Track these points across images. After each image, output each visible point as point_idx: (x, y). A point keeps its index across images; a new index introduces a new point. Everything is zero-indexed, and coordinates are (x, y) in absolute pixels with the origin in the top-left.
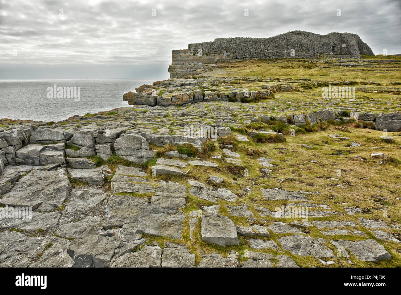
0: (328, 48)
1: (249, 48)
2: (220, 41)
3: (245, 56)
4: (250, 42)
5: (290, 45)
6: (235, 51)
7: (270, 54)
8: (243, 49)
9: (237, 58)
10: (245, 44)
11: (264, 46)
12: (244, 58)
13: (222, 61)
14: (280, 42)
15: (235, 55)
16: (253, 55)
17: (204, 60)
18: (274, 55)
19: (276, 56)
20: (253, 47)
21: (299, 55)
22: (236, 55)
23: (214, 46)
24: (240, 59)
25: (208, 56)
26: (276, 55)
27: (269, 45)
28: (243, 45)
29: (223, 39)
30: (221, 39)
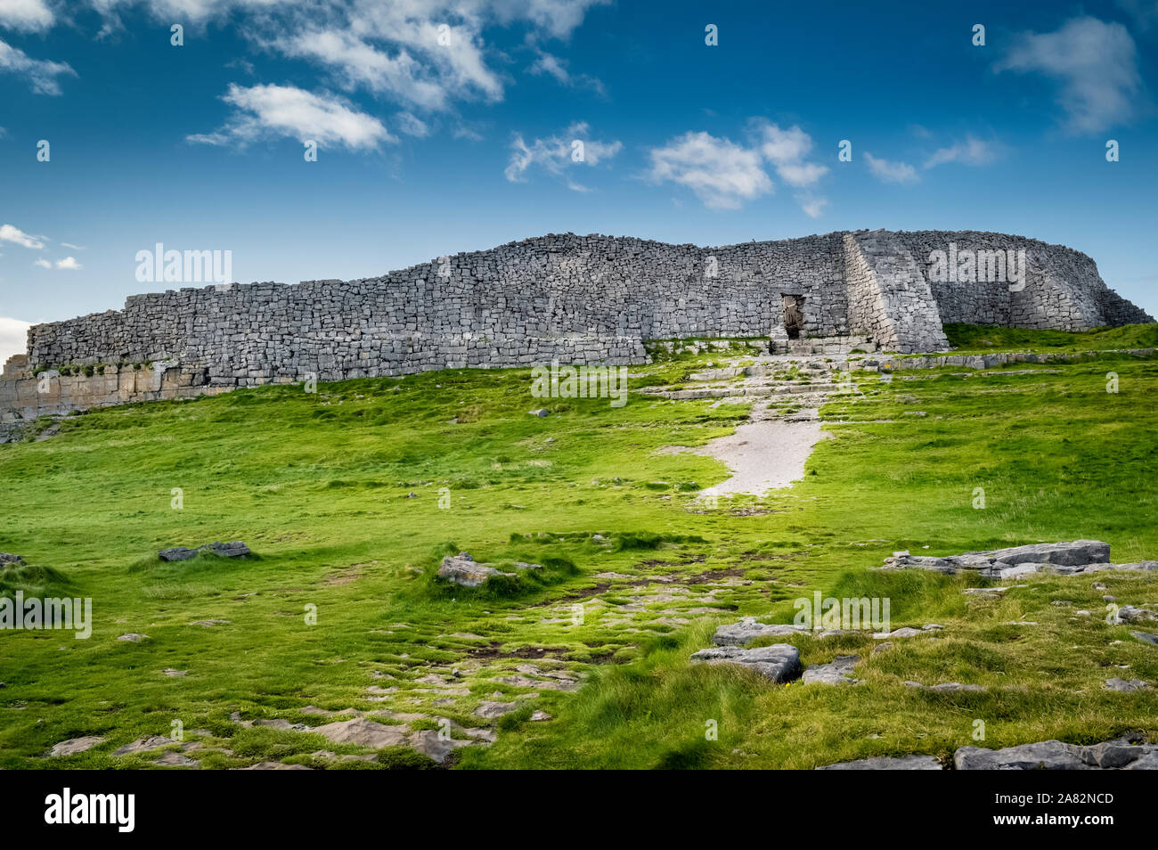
0: (750, 307)
1: (263, 330)
2: (143, 306)
3: (241, 372)
4: (268, 303)
5: (495, 303)
6: (201, 348)
7: (365, 355)
8: (235, 338)
9: (207, 381)
10: (246, 316)
11: (338, 319)
12: (238, 378)
13: (146, 397)
14: (437, 294)
15: (199, 368)
16: (278, 363)
17: (76, 398)
18: (385, 360)
19: (401, 361)
20: (284, 325)
21: (538, 352)
22: (207, 370)
23: (119, 328)
24: (222, 385)
25: (90, 379)
26: (399, 357)
27: (367, 312)
28: (238, 318)
29: (157, 297)
30: (149, 296)
